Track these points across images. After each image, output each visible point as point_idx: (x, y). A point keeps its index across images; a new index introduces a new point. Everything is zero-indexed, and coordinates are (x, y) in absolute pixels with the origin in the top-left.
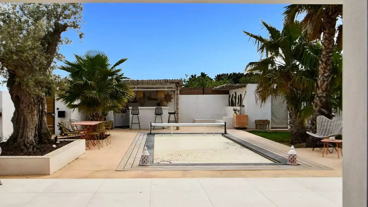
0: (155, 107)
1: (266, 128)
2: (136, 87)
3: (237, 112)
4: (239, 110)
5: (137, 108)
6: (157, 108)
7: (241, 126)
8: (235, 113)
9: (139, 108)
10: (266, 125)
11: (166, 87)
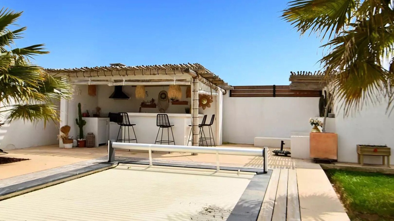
0: (156, 114)
1: (384, 164)
2: (124, 80)
3: (319, 127)
4: (322, 124)
5: (126, 114)
6: (160, 114)
7: (322, 156)
8: (316, 128)
9: (129, 114)
10: (384, 156)
11: (175, 79)
